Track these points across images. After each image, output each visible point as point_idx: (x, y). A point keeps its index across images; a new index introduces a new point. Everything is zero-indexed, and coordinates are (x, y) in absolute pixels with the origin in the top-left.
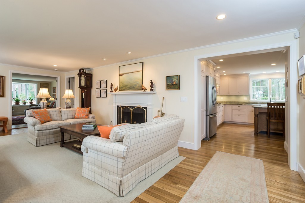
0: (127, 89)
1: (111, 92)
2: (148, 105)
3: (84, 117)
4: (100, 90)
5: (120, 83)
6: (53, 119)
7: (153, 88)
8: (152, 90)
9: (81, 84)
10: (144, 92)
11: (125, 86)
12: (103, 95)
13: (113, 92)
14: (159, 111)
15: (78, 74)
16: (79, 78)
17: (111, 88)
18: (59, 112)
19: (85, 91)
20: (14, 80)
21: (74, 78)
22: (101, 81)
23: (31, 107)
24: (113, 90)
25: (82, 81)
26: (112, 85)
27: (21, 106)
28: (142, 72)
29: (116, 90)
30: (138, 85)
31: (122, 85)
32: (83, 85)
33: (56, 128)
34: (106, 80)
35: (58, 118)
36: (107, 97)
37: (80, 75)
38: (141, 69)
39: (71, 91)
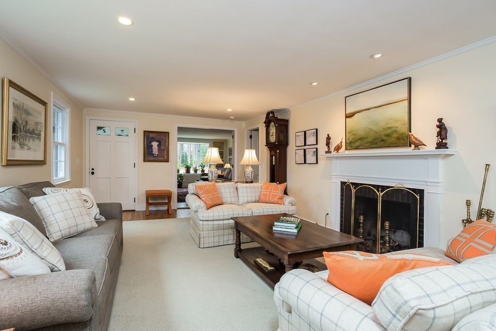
0: (367, 145)
1: (326, 152)
2: (428, 184)
3: (275, 202)
4: (305, 150)
5: (348, 133)
6: (224, 200)
7: (444, 141)
8: (441, 145)
9: (269, 140)
10: (417, 152)
11: (361, 139)
12: (311, 158)
13: (331, 152)
14: (468, 203)
15: (265, 122)
16: (266, 129)
17: (328, 144)
18: (235, 190)
19: (276, 153)
20: (180, 139)
21: (257, 130)
22: (305, 132)
23: (202, 177)
24: (332, 149)
25: (271, 134)
26: (328, 138)
27: (192, 175)
28: (406, 103)
29: (338, 148)
30: (395, 135)
31: (353, 137)
32: (272, 142)
33: (228, 219)
34: (317, 130)
35: (233, 200)
36: (317, 163)
37: (267, 123)
38: (405, 95)
39: (254, 152)
